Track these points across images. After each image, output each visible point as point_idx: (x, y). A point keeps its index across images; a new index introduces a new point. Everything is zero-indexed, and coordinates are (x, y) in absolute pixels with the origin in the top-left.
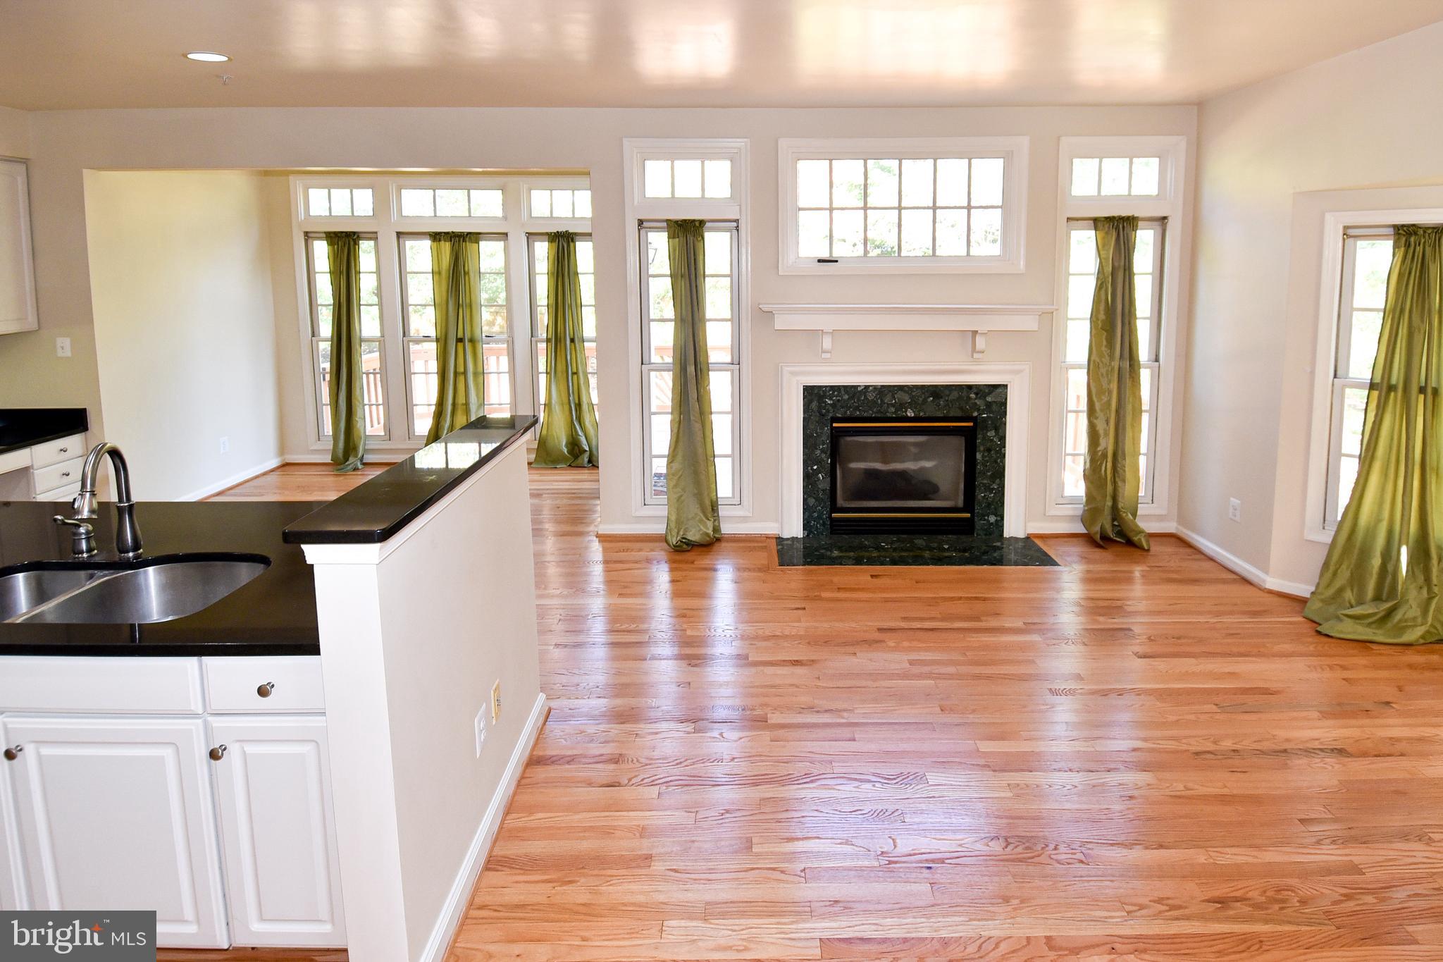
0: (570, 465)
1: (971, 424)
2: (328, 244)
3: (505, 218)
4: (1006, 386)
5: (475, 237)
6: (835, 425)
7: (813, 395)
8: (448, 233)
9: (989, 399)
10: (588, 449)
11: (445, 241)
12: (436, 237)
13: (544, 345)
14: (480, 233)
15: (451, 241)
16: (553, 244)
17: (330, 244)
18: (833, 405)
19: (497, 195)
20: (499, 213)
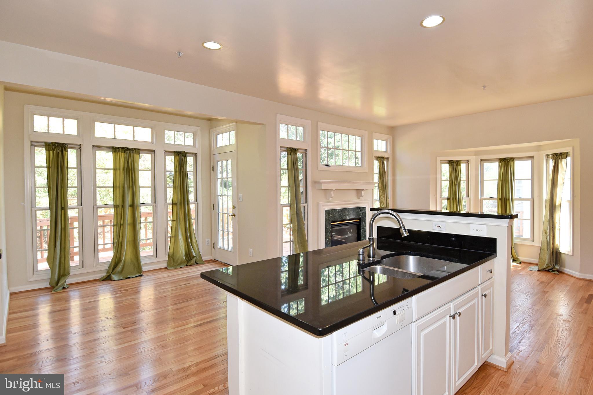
0: (186, 265)
1: (359, 220)
2: (46, 150)
3: (152, 142)
4: (366, 207)
5: (138, 151)
6: (332, 224)
7: (328, 212)
8: (123, 148)
9: (363, 212)
10: (195, 256)
11: (122, 152)
12: (115, 150)
13: (171, 206)
14: (139, 149)
15: (125, 152)
16: (177, 157)
17: (48, 150)
18: (332, 217)
19: (149, 131)
20: (149, 139)
